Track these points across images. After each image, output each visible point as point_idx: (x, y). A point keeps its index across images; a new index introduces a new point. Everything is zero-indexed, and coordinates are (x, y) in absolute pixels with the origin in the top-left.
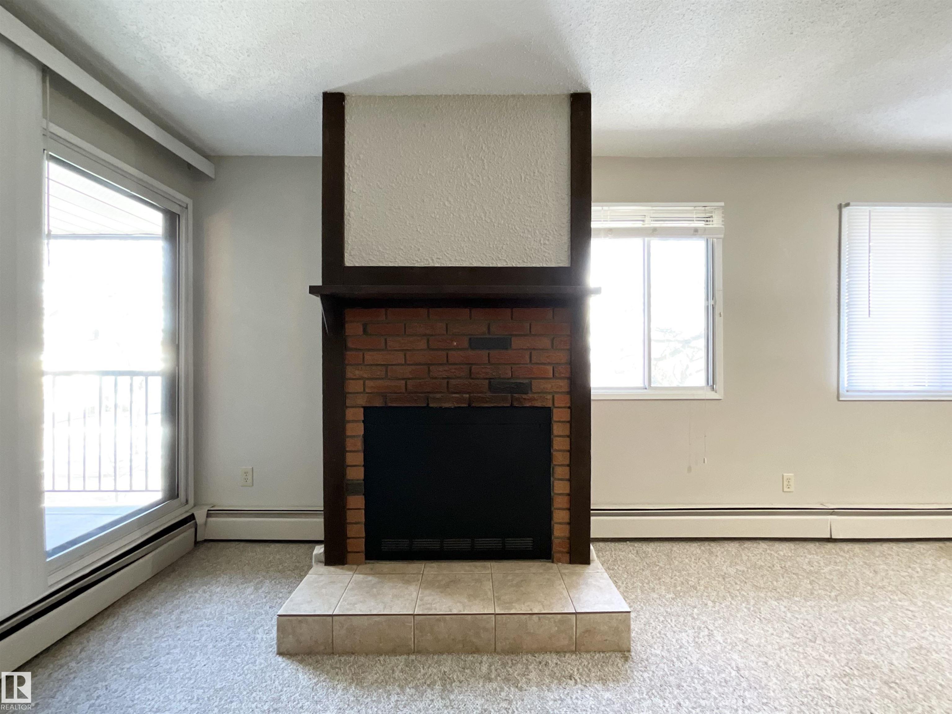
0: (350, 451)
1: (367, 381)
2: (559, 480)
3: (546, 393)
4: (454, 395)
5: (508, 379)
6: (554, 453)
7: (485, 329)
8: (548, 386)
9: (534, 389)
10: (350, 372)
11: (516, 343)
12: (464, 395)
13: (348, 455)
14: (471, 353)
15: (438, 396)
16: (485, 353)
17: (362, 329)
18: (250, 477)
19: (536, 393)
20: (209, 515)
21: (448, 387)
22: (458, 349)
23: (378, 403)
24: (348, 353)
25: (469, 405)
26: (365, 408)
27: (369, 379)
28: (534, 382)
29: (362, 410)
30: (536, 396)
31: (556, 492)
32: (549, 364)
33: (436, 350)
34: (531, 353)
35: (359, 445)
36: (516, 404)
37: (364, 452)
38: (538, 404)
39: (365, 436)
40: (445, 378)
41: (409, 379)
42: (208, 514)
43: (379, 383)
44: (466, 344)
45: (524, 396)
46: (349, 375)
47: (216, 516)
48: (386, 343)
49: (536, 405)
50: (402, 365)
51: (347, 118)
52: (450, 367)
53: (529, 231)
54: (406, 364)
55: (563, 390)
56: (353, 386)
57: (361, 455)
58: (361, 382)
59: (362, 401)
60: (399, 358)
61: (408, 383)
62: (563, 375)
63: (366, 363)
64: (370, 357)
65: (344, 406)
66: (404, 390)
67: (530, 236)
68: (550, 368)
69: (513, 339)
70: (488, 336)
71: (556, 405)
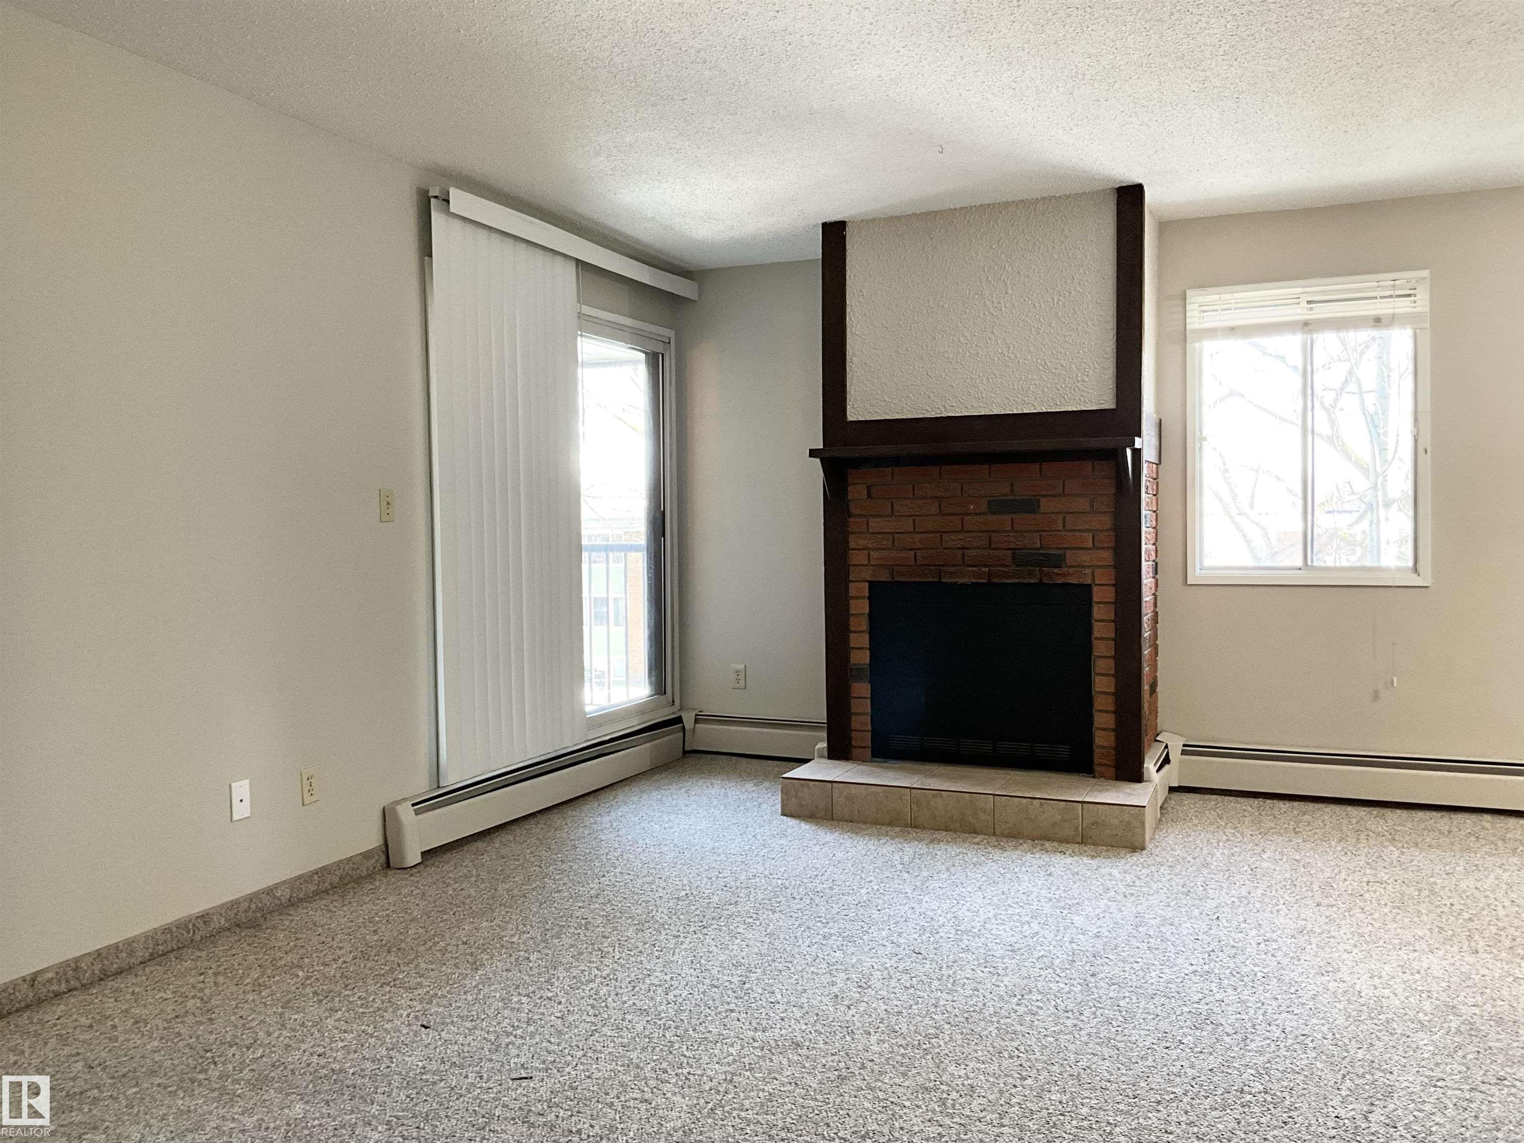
0: (855, 632)
1: (871, 552)
2: (1102, 675)
3: (1083, 567)
4: (970, 569)
5: (1038, 549)
6: (1095, 642)
7: (1007, 490)
8: (1085, 558)
9: (1069, 562)
10: (854, 542)
11: (1046, 505)
12: (983, 569)
13: (852, 636)
14: (990, 517)
15: (952, 569)
16: (1007, 518)
17: (865, 492)
18: (742, 677)
19: (1070, 567)
20: (697, 721)
21: (963, 558)
22: (977, 514)
23: (884, 577)
24: (851, 520)
25: (989, 580)
26: (871, 583)
27: (874, 549)
28: (1069, 554)
29: (867, 584)
30: (1071, 570)
31: (1097, 689)
32: (1088, 531)
33: (949, 515)
34: (1064, 519)
35: (864, 625)
36: (1046, 580)
37: (870, 633)
38: (1074, 581)
39: (870, 615)
40: (960, 548)
41: (919, 549)
42: (696, 719)
43: (885, 553)
44: (984, 508)
45: (1057, 571)
46: (852, 545)
47: (706, 721)
48: (892, 507)
49: (1072, 582)
50: (910, 532)
51: (848, 247)
52: (968, 535)
53: (1062, 366)
54: (914, 532)
55: (1106, 563)
56: (857, 558)
57: (867, 637)
58: (866, 552)
59: (867, 575)
60: (907, 524)
61: (918, 554)
62: (1106, 545)
63: (870, 531)
64: (875, 524)
65: (847, 581)
66: (912, 563)
67: (1063, 372)
68: (1089, 536)
69: (1042, 500)
70: (1012, 497)
71: (1097, 582)
